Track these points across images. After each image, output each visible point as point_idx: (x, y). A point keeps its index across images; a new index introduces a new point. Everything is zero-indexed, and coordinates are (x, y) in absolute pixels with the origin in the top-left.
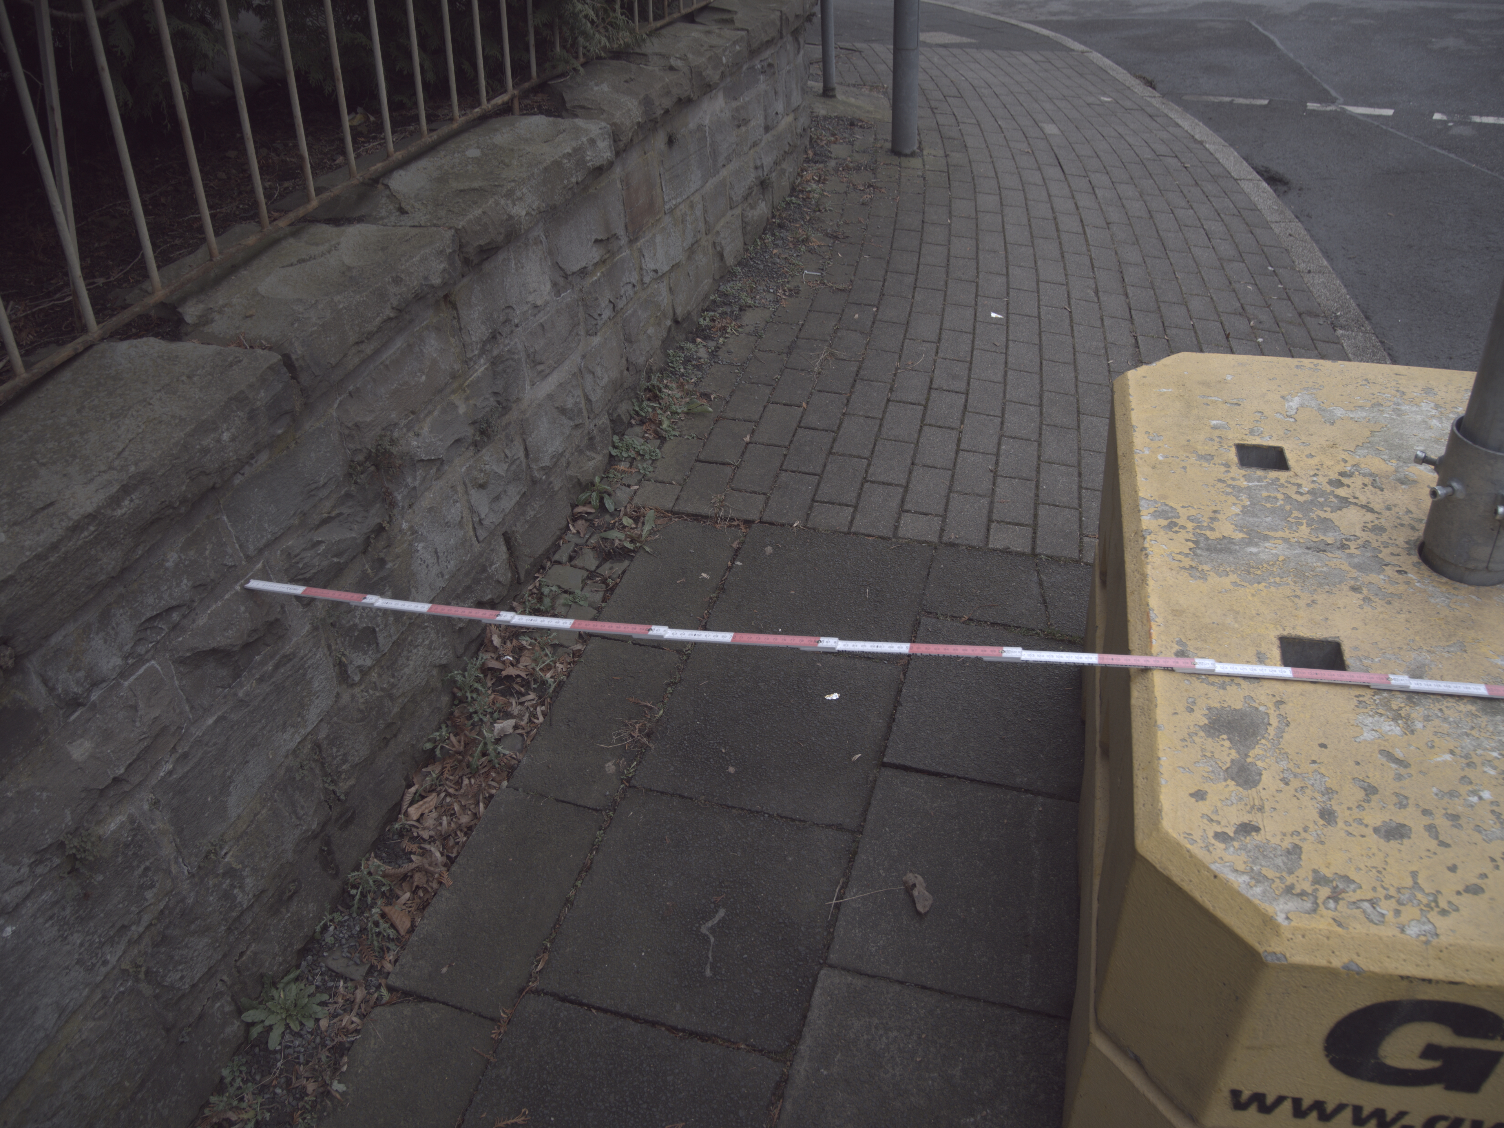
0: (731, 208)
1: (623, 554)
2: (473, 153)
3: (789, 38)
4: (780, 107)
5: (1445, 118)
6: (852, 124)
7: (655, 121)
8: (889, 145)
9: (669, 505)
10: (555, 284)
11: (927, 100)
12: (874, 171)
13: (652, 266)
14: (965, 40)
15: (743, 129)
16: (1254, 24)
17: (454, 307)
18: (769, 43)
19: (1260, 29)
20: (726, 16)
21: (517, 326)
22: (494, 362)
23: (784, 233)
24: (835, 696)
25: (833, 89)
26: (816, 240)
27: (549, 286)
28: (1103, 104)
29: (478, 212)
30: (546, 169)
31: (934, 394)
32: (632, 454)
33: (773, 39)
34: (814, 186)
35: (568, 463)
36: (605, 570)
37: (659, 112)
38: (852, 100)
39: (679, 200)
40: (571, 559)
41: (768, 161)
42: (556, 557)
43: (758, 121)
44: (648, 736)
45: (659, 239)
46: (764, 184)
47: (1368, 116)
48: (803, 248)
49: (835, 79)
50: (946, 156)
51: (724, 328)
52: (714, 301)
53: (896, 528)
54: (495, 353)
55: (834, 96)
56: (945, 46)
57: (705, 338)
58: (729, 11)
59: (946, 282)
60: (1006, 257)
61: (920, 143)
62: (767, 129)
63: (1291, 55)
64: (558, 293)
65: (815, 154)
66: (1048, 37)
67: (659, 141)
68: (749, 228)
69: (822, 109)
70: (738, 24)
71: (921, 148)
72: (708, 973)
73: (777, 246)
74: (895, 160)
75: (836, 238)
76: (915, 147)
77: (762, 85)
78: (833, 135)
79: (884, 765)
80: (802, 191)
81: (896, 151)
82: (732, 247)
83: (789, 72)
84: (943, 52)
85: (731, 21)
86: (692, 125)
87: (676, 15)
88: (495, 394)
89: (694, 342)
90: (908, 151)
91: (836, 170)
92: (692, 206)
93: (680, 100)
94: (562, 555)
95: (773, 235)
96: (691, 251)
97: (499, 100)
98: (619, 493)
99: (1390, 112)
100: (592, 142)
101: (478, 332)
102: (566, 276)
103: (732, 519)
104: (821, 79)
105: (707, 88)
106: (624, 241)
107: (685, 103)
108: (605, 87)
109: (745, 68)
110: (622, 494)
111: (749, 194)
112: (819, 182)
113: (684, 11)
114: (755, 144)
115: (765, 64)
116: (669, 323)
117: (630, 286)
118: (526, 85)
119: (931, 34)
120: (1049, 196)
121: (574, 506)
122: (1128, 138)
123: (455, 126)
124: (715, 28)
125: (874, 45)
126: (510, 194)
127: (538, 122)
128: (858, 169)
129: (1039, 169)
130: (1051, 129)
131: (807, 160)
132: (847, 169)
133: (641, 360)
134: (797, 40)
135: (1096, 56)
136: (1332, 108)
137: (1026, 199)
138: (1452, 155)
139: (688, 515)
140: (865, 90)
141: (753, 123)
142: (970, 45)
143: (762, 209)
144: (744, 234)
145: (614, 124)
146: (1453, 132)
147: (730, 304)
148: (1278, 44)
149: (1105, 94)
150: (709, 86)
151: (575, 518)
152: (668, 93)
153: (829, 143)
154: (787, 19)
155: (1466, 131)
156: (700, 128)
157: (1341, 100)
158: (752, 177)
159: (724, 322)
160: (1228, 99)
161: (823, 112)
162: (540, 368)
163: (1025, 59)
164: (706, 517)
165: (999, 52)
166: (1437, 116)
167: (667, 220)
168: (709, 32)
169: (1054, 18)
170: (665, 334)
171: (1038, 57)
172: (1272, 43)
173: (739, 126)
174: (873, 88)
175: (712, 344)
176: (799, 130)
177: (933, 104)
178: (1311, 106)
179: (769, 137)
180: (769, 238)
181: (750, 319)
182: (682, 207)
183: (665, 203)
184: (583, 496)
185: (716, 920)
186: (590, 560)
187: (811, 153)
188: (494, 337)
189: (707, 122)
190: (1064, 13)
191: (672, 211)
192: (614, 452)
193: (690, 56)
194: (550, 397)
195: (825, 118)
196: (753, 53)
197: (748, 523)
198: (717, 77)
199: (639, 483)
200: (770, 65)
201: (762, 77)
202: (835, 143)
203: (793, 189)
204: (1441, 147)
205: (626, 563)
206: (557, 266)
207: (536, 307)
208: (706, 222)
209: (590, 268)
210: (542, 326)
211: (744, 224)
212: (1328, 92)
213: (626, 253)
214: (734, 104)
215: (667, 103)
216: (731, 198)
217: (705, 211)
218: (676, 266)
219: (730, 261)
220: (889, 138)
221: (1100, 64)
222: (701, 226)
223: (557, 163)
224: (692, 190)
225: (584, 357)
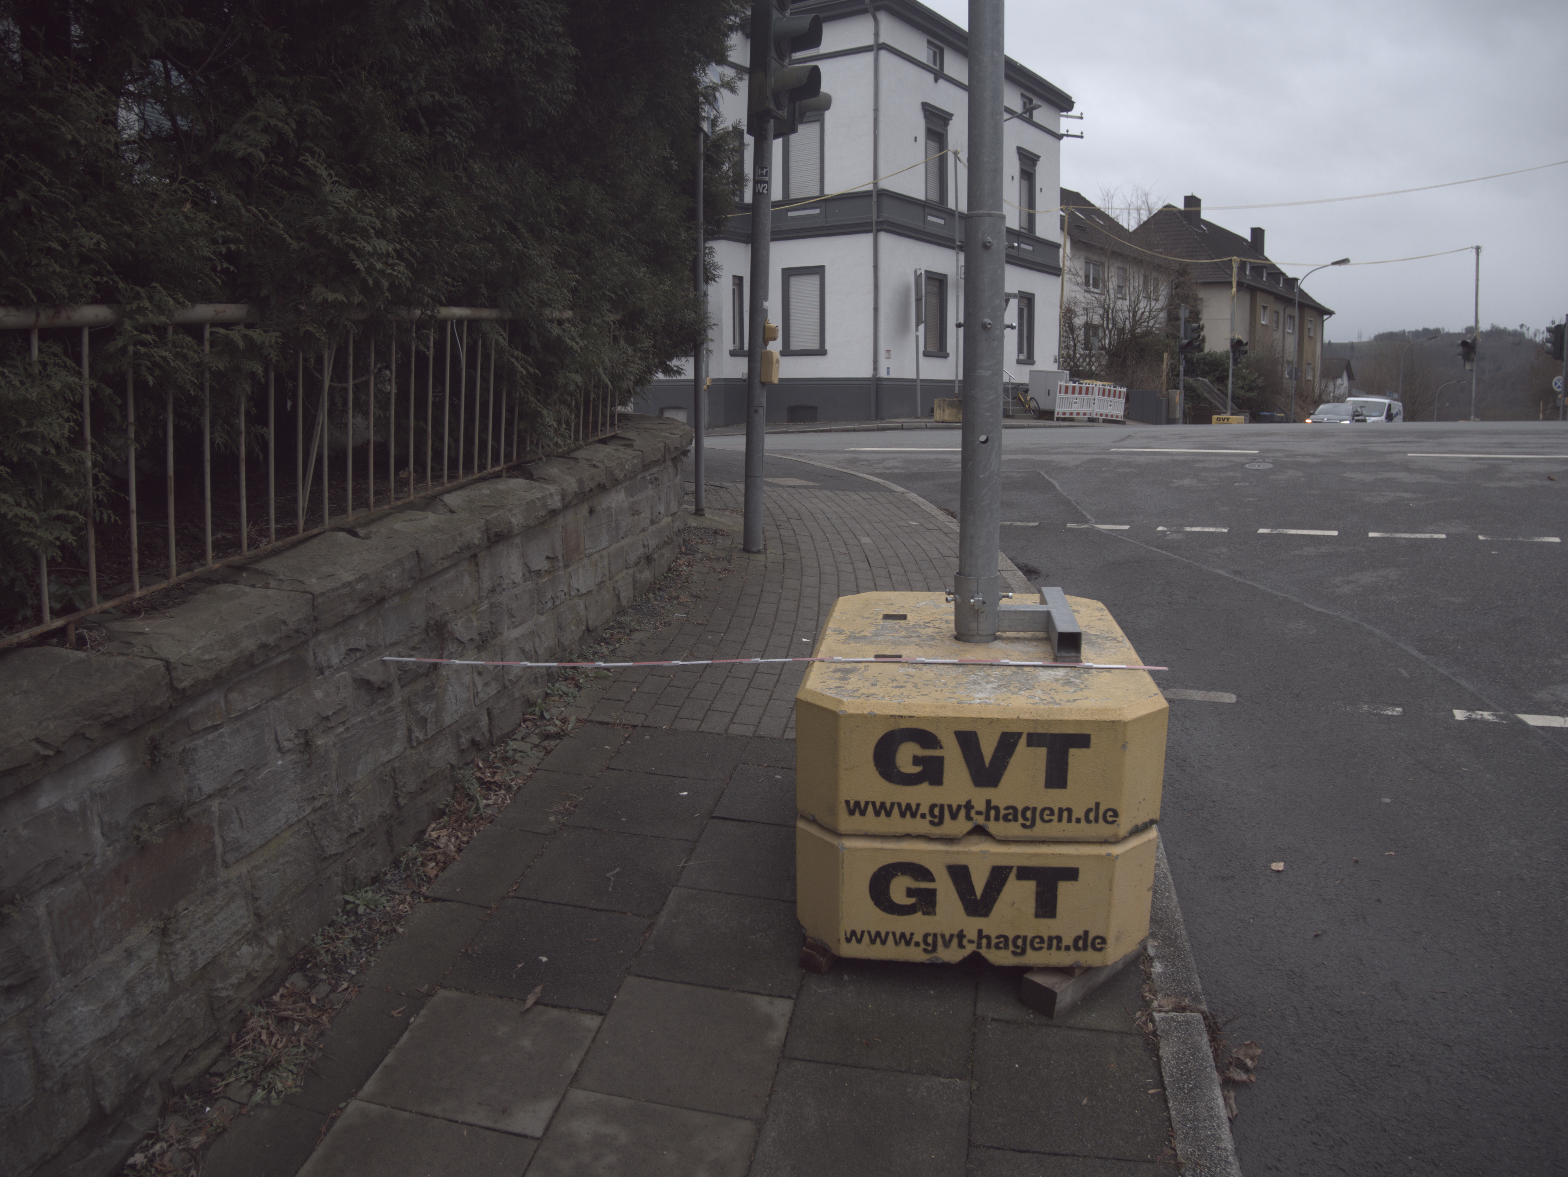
0: (626, 568)
1: (557, 736)
2: (486, 491)
3: (670, 463)
4: (662, 509)
5: (1165, 529)
6: (715, 533)
7: (584, 494)
8: (741, 546)
9: (585, 717)
10: (524, 575)
11: (774, 520)
12: (729, 561)
13: (577, 586)
14: (811, 484)
15: (636, 517)
16: (1042, 473)
17: (477, 565)
18: (656, 463)
19: (1046, 477)
20: (628, 442)
21: (504, 590)
22: (492, 605)
23: (661, 593)
24: (685, 793)
25: (703, 510)
26: (683, 598)
27: (521, 574)
28: (910, 526)
29: (496, 514)
30: (528, 503)
31: (757, 675)
32: (561, 693)
33: (659, 460)
34: (685, 568)
35: (523, 686)
36: (546, 743)
37: (587, 489)
38: (717, 518)
39: (594, 550)
40: (523, 739)
41: (653, 543)
42: (514, 737)
43: (646, 515)
44: (575, 807)
45: (581, 571)
46: (649, 559)
47: (1110, 530)
48: (675, 602)
49: (704, 504)
50: (784, 554)
51: (620, 639)
52: (613, 626)
53: (727, 730)
54: (493, 600)
55: (703, 515)
56: (794, 487)
57: (607, 643)
58: (630, 440)
59: (774, 623)
60: (819, 611)
61: (765, 545)
62: (653, 522)
63: (1065, 494)
64: (525, 581)
65: (687, 549)
66: (878, 483)
67: (584, 509)
68: (637, 585)
69: (693, 522)
70: (635, 448)
71: (765, 549)
72: (610, 889)
73: (656, 600)
74: (746, 555)
75: (699, 597)
76: (761, 547)
77: (650, 491)
78: (701, 539)
79: (713, 817)
80: (676, 571)
81: (747, 550)
82: (626, 594)
83: (669, 487)
84: (792, 491)
85: (631, 446)
86: (604, 506)
87: (596, 439)
88: (491, 623)
89: (599, 645)
90: (755, 550)
91: (702, 560)
92: (601, 557)
93: (599, 484)
94: (518, 736)
95: (654, 593)
96: (600, 585)
97: (497, 469)
98: (552, 710)
99: (1127, 527)
100: (551, 495)
101: (487, 584)
102: (530, 572)
103: (624, 725)
104: (694, 504)
105: (616, 482)
106: (561, 564)
107: (602, 488)
108: (556, 470)
109: (639, 477)
110: (555, 711)
111: (639, 563)
112: (688, 566)
113: (601, 437)
114: (644, 530)
115: (653, 477)
116: (584, 628)
117: (563, 594)
118: (510, 464)
119: (785, 479)
120: (856, 578)
121: (524, 715)
122: (923, 546)
123: (475, 477)
124: (621, 448)
125: (737, 485)
126: (510, 510)
127: (519, 483)
128: (718, 559)
129: (852, 563)
130: (865, 540)
131: (681, 553)
132: (709, 559)
133: (567, 643)
134: (676, 466)
135: (913, 496)
136: (1086, 526)
137: (839, 580)
138: (1164, 552)
139: (597, 722)
140: (728, 513)
141: (643, 515)
142: (814, 487)
143: (646, 575)
144: (634, 589)
145: (562, 489)
146: (1168, 538)
147: (623, 628)
148: (1057, 486)
149: (914, 520)
150: (617, 481)
151: (525, 721)
152: (593, 479)
153: (697, 543)
154: (669, 449)
155: (1177, 537)
156: (609, 508)
157: (1094, 521)
158: (641, 551)
159: (620, 636)
160: (1009, 523)
161: (694, 525)
162: (514, 620)
163: (855, 496)
164: (607, 724)
165: (836, 492)
166: (1160, 528)
167: (586, 561)
168: (617, 450)
169: (887, 471)
170: (581, 634)
171: (866, 496)
172: (1053, 486)
173: (634, 515)
174: (733, 511)
175: (611, 648)
176: (675, 530)
177: (778, 523)
178: (1069, 525)
179: (653, 528)
180: (651, 595)
181: (636, 636)
182: (595, 555)
183: (586, 549)
184: (530, 710)
185: (615, 872)
186: (536, 740)
187: (683, 549)
188: (493, 591)
189: (613, 506)
190: (896, 467)
191: (590, 556)
192: (549, 691)
193: (606, 461)
194: (517, 639)
195: (696, 528)
196: (646, 467)
197: (634, 727)
198: (621, 476)
199: (565, 707)
200: (656, 479)
201: (650, 486)
202: (702, 543)
203: (670, 570)
204: (1157, 547)
205: (558, 741)
206: (526, 565)
207: (514, 583)
208: (610, 571)
209: (543, 572)
210: (516, 596)
211: (635, 582)
212: (1085, 516)
213: (561, 572)
214: (631, 499)
215: (592, 485)
216: (626, 561)
217: (610, 564)
218: (590, 592)
219: (624, 602)
220: (742, 542)
221: (915, 501)
222: (607, 572)
223: (533, 501)
224: (602, 547)
225: (535, 625)
